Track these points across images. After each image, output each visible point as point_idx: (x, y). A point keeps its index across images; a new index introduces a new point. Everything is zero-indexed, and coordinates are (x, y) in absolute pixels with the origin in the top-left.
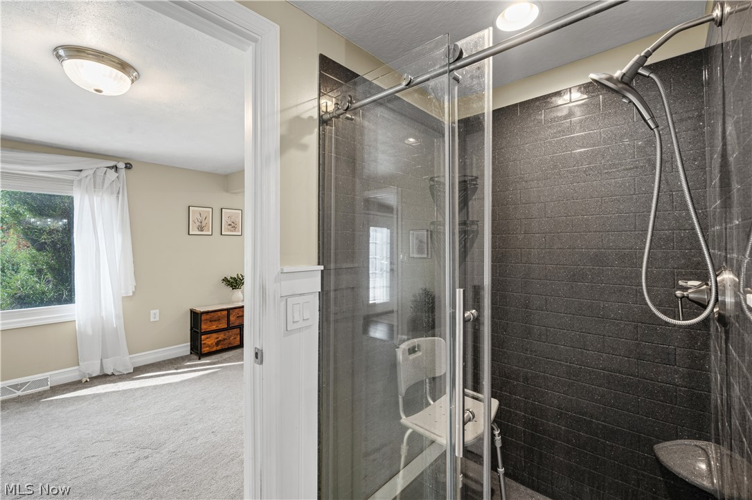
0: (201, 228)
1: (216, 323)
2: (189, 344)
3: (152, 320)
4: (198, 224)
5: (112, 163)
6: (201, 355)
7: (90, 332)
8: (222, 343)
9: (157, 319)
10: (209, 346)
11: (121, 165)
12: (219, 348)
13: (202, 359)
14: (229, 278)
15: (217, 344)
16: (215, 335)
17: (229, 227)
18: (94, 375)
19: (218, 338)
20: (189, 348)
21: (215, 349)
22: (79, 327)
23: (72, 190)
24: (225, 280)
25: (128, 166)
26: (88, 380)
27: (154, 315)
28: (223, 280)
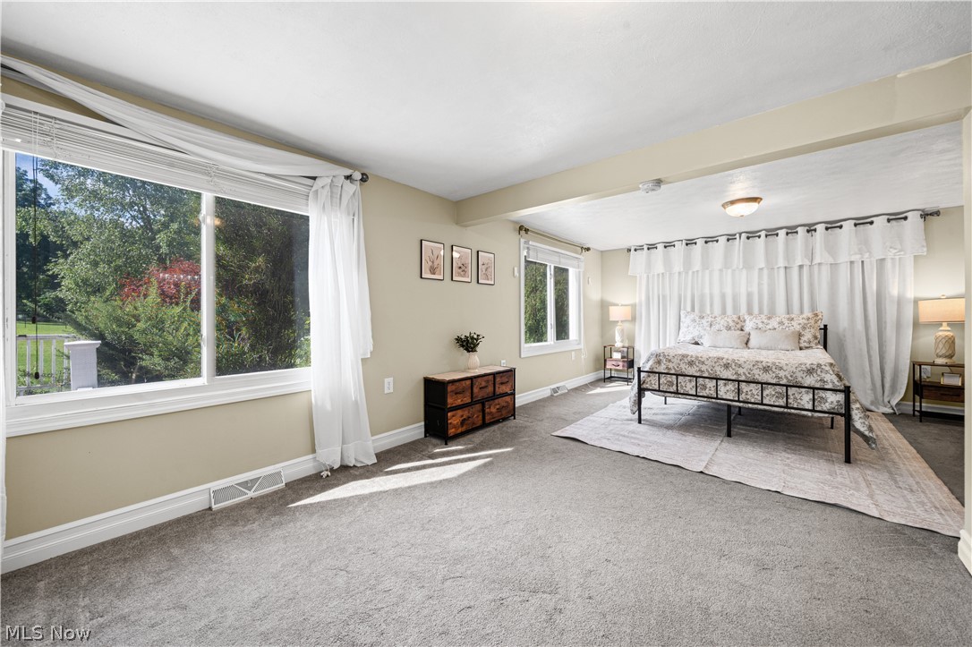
0: (433, 271)
1: (461, 395)
2: (423, 423)
3: (386, 392)
4: (430, 263)
5: (348, 172)
6: (446, 439)
7: (329, 407)
8: (466, 422)
9: (392, 391)
10: (455, 427)
11: (357, 176)
12: (464, 429)
13: (449, 444)
14: (463, 337)
15: (462, 423)
16: (459, 412)
17: (460, 271)
18: (335, 467)
19: (462, 416)
20: (423, 430)
21: (459, 431)
22: (316, 402)
23: (307, 205)
24: (459, 340)
25: (364, 178)
26: (329, 474)
27: (389, 385)
28: (456, 339)
